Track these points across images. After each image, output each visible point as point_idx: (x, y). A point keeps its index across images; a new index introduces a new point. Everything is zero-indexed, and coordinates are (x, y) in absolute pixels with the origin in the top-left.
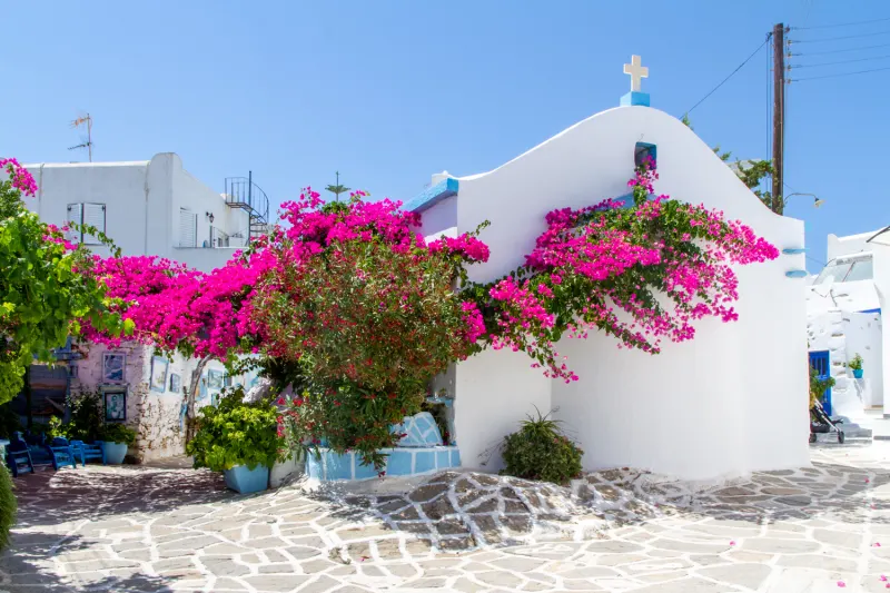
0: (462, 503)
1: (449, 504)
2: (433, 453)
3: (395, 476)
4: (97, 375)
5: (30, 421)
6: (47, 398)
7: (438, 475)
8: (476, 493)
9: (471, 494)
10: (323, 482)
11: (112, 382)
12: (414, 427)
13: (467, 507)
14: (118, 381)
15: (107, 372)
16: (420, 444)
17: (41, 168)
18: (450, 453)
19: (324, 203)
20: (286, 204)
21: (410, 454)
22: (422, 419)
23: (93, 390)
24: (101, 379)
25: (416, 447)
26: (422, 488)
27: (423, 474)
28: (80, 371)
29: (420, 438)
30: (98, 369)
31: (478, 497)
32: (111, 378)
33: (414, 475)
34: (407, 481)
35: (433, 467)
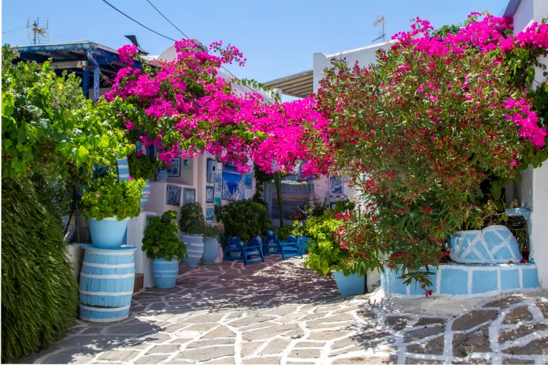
0: (504, 337)
1: (486, 337)
2: (495, 272)
3: (449, 296)
4: (326, 190)
5: (281, 223)
6: (298, 207)
7: (499, 298)
8: (530, 327)
9: (522, 328)
10: (386, 295)
11: (335, 195)
12: (479, 242)
13: (508, 345)
14: (339, 195)
15: (332, 187)
16: (483, 260)
17: (340, 55)
18: (521, 272)
19: (432, 29)
20: (396, 35)
21: (466, 273)
22: (492, 233)
23: (322, 200)
24: (328, 193)
25: (476, 264)
26: (474, 312)
27: (480, 295)
28: (315, 187)
29: (484, 254)
30: (326, 186)
31: (531, 331)
32: (334, 192)
33: (471, 296)
34: (461, 302)
35: (495, 288)
